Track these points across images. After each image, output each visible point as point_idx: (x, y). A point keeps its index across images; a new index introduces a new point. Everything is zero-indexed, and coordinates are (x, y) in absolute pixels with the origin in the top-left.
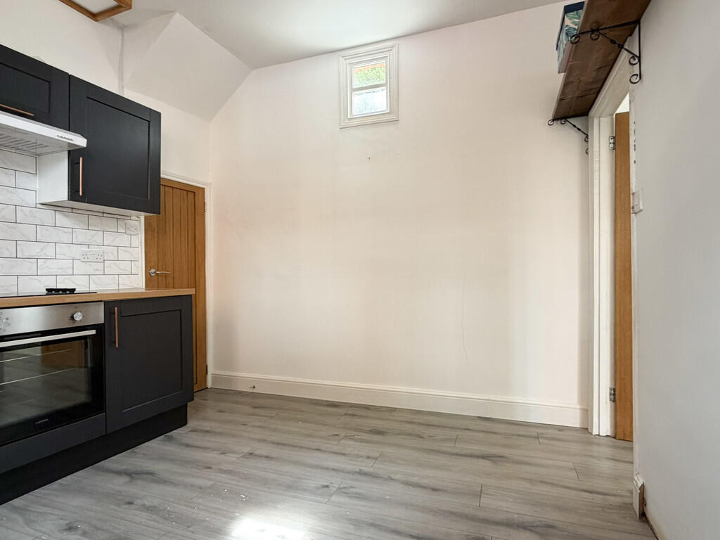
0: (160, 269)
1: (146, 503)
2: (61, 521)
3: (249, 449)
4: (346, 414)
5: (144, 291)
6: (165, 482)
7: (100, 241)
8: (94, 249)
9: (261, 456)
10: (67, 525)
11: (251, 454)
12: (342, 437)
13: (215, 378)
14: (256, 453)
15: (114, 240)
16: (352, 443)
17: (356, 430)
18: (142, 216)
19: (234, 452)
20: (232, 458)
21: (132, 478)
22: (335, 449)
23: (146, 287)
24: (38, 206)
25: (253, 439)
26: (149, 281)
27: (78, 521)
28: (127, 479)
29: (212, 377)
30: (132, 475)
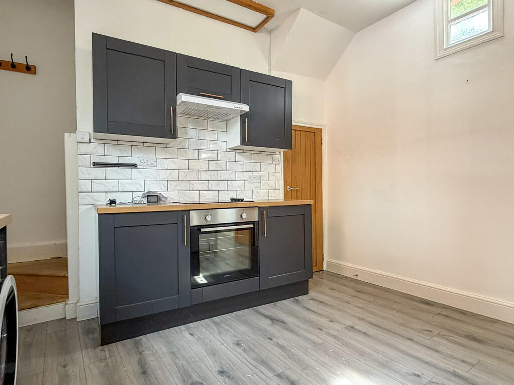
0: (293, 186)
1: (279, 342)
2: (234, 338)
3: (351, 323)
4: (439, 314)
5: (283, 200)
6: (291, 331)
7: (258, 169)
8: (255, 174)
9: (360, 332)
10: (237, 341)
11: (352, 327)
12: (434, 334)
13: (329, 264)
14: (356, 327)
15: (266, 168)
16: (444, 342)
17: (450, 331)
18: (282, 151)
19: (339, 323)
20: (338, 327)
21: (273, 322)
22: (428, 343)
23: (284, 198)
24: (228, 150)
25: (354, 316)
26: (286, 195)
27: (243, 341)
28: (270, 322)
29: (327, 263)
30: (273, 320)
